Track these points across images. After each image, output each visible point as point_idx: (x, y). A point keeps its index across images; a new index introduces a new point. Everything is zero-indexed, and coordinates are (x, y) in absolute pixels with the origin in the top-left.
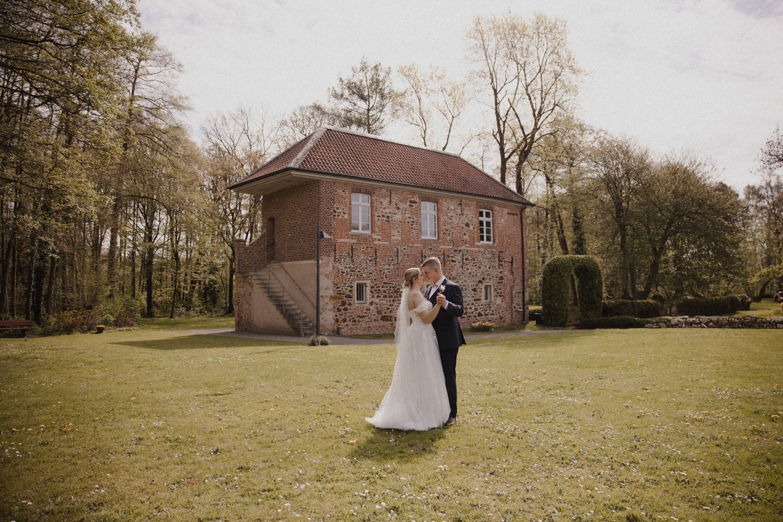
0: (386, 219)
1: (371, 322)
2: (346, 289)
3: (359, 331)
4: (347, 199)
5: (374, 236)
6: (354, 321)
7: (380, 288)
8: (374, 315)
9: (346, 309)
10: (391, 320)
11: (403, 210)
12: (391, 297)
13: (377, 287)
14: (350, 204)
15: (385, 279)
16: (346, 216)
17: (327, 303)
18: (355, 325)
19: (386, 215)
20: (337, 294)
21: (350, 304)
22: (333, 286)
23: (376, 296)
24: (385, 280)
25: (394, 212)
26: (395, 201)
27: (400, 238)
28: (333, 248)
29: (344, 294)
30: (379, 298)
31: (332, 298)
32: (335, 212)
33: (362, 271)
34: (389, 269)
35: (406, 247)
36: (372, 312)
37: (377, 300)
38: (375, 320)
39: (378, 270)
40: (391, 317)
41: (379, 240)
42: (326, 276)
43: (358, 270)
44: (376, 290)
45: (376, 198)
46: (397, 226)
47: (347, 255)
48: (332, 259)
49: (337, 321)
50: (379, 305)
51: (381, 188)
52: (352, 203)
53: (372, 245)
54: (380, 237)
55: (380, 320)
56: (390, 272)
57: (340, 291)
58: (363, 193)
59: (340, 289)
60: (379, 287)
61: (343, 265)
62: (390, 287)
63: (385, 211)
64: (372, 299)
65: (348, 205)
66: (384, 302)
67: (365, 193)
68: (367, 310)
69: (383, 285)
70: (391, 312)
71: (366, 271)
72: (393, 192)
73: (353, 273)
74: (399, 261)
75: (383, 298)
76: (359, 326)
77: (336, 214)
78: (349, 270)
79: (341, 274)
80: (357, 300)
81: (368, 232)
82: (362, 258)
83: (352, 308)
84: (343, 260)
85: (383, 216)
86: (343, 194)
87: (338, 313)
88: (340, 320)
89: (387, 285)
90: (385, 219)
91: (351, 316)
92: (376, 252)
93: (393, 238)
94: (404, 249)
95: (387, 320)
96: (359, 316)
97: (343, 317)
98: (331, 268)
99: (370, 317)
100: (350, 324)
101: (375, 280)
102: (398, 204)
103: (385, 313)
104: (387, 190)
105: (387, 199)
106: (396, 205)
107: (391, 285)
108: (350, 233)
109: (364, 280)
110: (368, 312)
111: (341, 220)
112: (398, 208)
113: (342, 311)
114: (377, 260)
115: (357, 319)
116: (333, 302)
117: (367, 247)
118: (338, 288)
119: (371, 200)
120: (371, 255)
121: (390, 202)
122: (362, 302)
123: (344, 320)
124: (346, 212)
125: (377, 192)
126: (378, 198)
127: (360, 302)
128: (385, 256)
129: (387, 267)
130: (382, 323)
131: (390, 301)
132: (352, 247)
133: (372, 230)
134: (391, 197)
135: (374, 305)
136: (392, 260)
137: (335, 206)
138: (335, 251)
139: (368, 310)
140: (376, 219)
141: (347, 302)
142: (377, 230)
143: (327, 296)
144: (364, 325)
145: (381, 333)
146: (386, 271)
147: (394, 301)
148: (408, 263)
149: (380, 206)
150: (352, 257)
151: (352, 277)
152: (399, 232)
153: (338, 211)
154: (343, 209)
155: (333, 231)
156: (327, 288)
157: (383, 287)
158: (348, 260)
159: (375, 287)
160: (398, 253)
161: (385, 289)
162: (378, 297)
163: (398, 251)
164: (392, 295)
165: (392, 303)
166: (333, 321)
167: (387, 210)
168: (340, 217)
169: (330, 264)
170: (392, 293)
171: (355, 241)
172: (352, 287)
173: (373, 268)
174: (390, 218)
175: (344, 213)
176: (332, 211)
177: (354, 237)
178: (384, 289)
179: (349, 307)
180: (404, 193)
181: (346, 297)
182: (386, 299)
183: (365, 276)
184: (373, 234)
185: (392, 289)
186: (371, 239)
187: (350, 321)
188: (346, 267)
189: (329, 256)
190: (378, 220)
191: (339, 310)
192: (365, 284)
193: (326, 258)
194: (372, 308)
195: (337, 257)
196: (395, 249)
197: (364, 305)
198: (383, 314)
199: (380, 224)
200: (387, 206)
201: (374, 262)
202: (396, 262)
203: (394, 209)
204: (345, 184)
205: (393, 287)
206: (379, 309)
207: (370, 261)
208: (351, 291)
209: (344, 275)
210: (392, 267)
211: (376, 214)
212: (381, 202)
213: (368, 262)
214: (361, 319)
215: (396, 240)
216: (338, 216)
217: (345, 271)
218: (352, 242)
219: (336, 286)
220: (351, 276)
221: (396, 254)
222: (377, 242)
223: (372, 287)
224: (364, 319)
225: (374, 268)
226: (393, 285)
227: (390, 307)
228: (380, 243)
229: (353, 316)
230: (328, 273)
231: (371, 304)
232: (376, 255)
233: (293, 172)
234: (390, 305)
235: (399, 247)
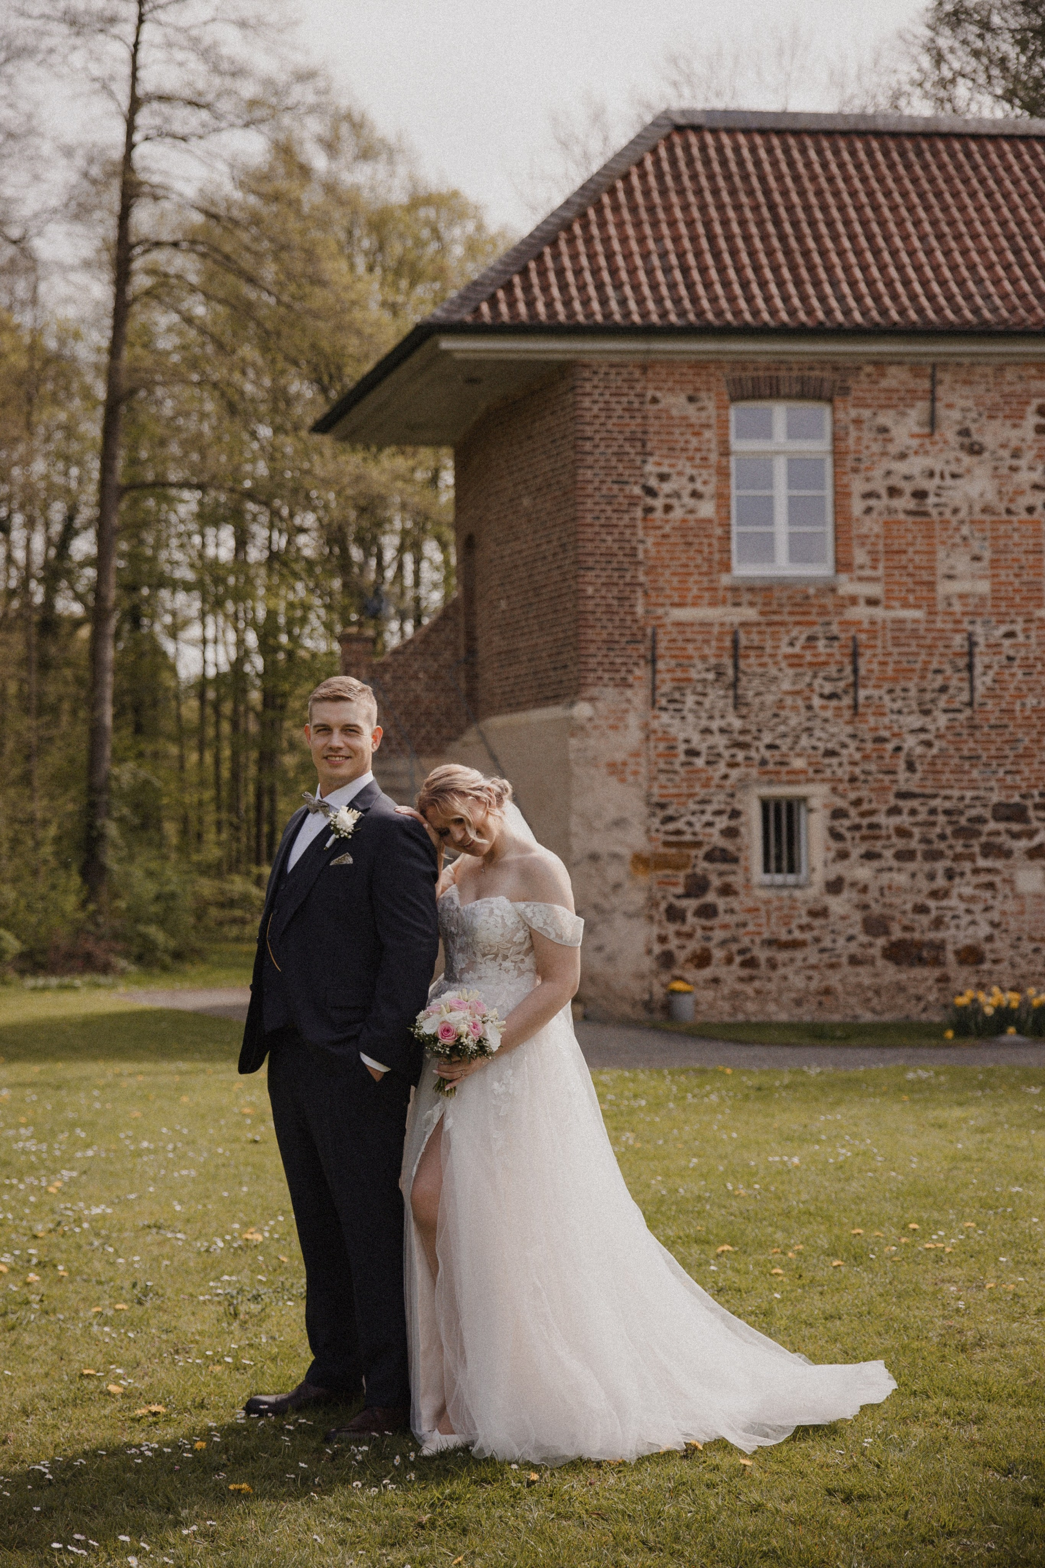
0: (912, 504)
1: (832, 966)
2: (709, 824)
3: (772, 1007)
4: (708, 434)
5: (847, 586)
6: (750, 963)
7: (881, 819)
8: (851, 938)
9: (708, 912)
10: (937, 962)
11: (1005, 453)
12: (933, 856)
13: (863, 815)
14: (726, 453)
15: (902, 775)
16: (707, 509)
17: (617, 886)
18: (751, 979)
19: (908, 488)
20: (667, 844)
21: (727, 890)
22: (645, 810)
23: (856, 852)
24: (904, 780)
25: (947, 470)
26: (956, 415)
27: (984, 587)
28: (642, 649)
29: (698, 844)
30: (876, 864)
31: (641, 861)
32: (651, 492)
33: (785, 745)
34: (923, 730)
35: (1018, 628)
36: (840, 925)
37: (863, 873)
38: (854, 961)
39: (868, 736)
40: (940, 946)
41: (872, 602)
42: (615, 769)
43: (767, 738)
44: (857, 827)
45: (853, 413)
46: (965, 530)
47: (711, 676)
48: (638, 696)
49: (667, 960)
50: (873, 893)
51: (880, 364)
52: (737, 445)
53: (835, 629)
54: (875, 590)
55: (880, 963)
56: (928, 744)
57: (678, 832)
58: (788, 397)
59: (680, 825)
60: (872, 813)
61: (690, 718)
62: (933, 812)
63: (901, 468)
64: (839, 869)
65: (714, 457)
66: (901, 879)
67: (802, 396)
68: (813, 914)
69: (892, 801)
70: (938, 923)
71: (804, 741)
72: (946, 377)
73: (740, 755)
74: (980, 689)
75: (895, 864)
76: (772, 986)
77: (658, 503)
78: (721, 741)
79: (682, 758)
80: (767, 870)
81: (823, 570)
82: (786, 686)
83: (735, 905)
84: (690, 700)
85: (893, 492)
86: (691, 410)
87: (671, 929)
88: (681, 956)
89: (915, 803)
90: (906, 502)
91: (735, 940)
92: (855, 655)
93: (945, 588)
94: (1010, 635)
95: (921, 961)
96: (771, 943)
97: (693, 946)
98: (633, 736)
99: (827, 943)
100: (730, 974)
101: (853, 779)
102: (973, 427)
103: (906, 928)
104: (916, 370)
105: (917, 413)
106: (965, 432)
107: (936, 803)
108: (725, 580)
109: (790, 783)
110: (817, 922)
111: (683, 528)
112: (975, 450)
113: (690, 919)
114: (862, 693)
115: (762, 954)
116: (644, 879)
117: (811, 639)
118: (670, 819)
119: (835, 422)
120: (832, 670)
121: (932, 422)
122: (791, 879)
123: (702, 960)
124: (708, 490)
125: (860, 386)
126: (866, 413)
127: (779, 879)
128: (902, 672)
129: (916, 721)
130: (890, 973)
131: (931, 877)
132: (735, 642)
133: (837, 561)
134: (933, 400)
135: (847, 894)
136: (943, 689)
137: (649, 468)
138: (653, 661)
139: (821, 913)
140: (857, 506)
141: (716, 882)
142: (860, 556)
143: (615, 856)
144: (798, 982)
145: (887, 1017)
146: (910, 742)
147: (950, 875)
148: (1031, 701)
149: (876, 448)
150: (734, 685)
151: (735, 773)
152: (977, 558)
153: (667, 487)
154: (692, 479)
155: (642, 578)
156: (619, 823)
157: (894, 811)
158: (717, 697)
159: (853, 812)
160: (971, 654)
161: (904, 820)
162: (870, 856)
163: (972, 644)
164: (942, 846)
165: (941, 882)
166: (648, 964)
167: (916, 465)
168: (678, 513)
169: (633, 720)
170: (942, 837)
171: (750, 614)
172: (735, 814)
173: (841, 730)
174: (932, 500)
175: (695, 494)
176: (637, 490)
177: (746, 597)
178: (895, 821)
179: (721, 903)
180: (1010, 375)
181: (709, 857)
182: (911, 866)
183: (799, 763)
184: (843, 577)
185: (941, 819)
186: (829, 601)
187: (729, 960)
188: (707, 731)
189: (624, 684)
190: (868, 510)
191: (674, 914)
192: (804, 799)
193: (610, 693)
194: (837, 905)
195: (665, 688)
196: (958, 640)
197: (797, 893)
198: (897, 934)
199: (877, 529)
200: (915, 443)
201: (847, 701)
202: (965, 697)
203: (951, 455)
204: (700, 365)
205: (947, 812)
206: (876, 909)
207: (832, 696)
208: (731, 833)
209: (700, 762)
210: (943, 720)
211: (858, 486)
212: (884, 430)
213: (817, 702)
214: (782, 956)
215: (962, 596)
216: (668, 508)
217: (703, 748)
218: (736, 619)
219: (661, 814)
220: (732, 765)
221: (962, 662)
222: (861, 612)
223: (838, 814)
224: (799, 954)
225: (849, 729)
226: (948, 805)
227: (932, 904)
228: (879, 613)
229: (746, 941)
230: (620, 756)
231: (835, 886)
232: (855, 671)
233: (446, 344)
234: (934, 894)
235: (979, 629)
